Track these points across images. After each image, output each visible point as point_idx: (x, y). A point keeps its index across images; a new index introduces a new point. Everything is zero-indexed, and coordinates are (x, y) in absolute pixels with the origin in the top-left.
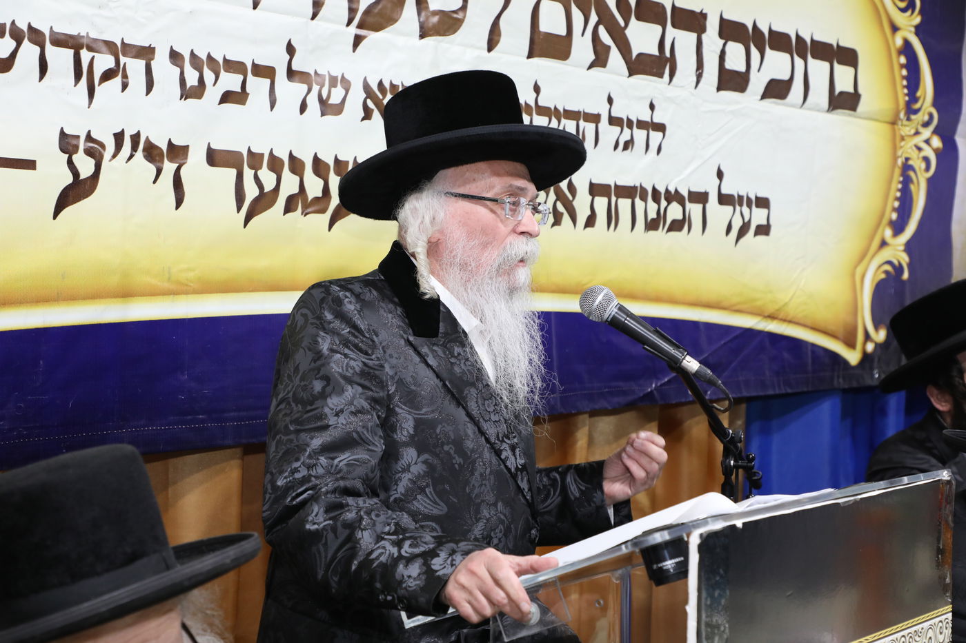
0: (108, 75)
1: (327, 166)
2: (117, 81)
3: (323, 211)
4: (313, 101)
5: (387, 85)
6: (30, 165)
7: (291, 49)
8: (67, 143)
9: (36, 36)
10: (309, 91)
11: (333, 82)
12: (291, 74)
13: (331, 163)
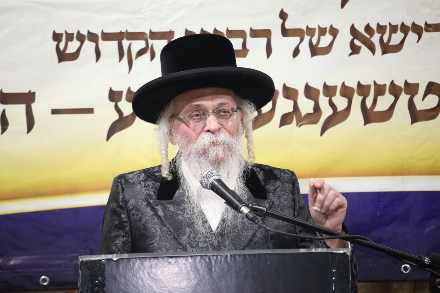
0: (141, 53)
1: (317, 91)
2: (148, 55)
3: (316, 122)
4: (305, 48)
5: (374, 27)
6: (90, 111)
7: (283, 15)
8: (114, 96)
9: (93, 37)
10: (301, 41)
11: (322, 31)
12: (285, 32)
13: (321, 89)
